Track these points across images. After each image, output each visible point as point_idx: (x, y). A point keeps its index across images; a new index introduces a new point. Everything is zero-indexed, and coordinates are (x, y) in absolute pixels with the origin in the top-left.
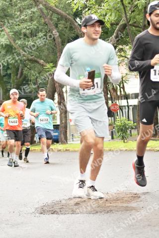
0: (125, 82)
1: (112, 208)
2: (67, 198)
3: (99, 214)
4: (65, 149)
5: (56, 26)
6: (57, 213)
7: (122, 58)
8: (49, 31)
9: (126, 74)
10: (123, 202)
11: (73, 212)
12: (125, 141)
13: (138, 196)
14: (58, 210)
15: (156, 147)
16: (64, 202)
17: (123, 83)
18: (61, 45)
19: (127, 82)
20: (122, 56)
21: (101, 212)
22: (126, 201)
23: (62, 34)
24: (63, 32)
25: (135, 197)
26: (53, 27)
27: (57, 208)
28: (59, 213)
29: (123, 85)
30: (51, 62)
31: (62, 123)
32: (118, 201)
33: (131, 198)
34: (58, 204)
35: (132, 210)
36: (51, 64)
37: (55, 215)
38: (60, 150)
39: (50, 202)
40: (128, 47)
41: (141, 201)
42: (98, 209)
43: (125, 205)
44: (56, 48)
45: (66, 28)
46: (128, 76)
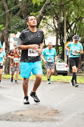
0: (46, 38)
1: (44, 119)
2: (14, 110)
3: (35, 122)
4: (8, 78)
5: (7, 2)
6: (10, 120)
7: (44, 24)
8: (2, 5)
9: (47, 34)
10: (49, 116)
11: (20, 120)
12: (45, 75)
13: (58, 112)
14: (11, 119)
15: (65, 80)
16: (13, 113)
17: (44, 39)
18: (8, 14)
19: (47, 38)
20: (45, 22)
21: (37, 121)
22: (51, 115)
23: (10, 7)
24: (10, 6)
25: (56, 113)
26: (5, 2)
27: (9, 117)
28: (11, 120)
29: (44, 40)
30: (2, 24)
31: (7, 62)
32: (46, 115)
33: (54, 113)
34: (10, 114)
35: (56, 121)
36: (2, 25)
37: (9, 122)
38: (5, 78)
39: (4, 113)
40: (48, 17)
41: (60, 115)
42: (35, 119)
43: (51, 117)
44: (6, 15)
45: (12, 3)
46: (47, 35)
